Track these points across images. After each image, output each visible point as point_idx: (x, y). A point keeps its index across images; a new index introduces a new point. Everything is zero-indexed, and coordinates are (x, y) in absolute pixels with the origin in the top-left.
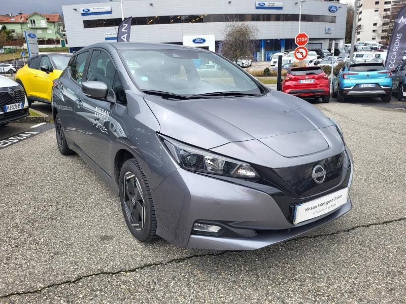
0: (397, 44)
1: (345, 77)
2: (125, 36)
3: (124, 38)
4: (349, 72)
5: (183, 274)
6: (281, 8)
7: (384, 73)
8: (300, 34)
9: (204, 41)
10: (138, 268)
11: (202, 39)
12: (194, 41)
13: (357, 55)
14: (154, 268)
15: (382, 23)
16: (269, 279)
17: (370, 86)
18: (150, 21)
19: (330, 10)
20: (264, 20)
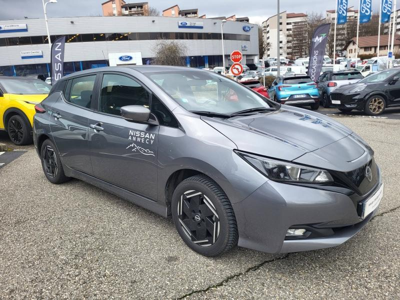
0: (315, 59)
1: (281, 89)
2: (59, 54)
3: (58, 57)
4: (284, 85)
5: (268, 280)
6: (202, 28)
7: (312, 84)
8: (235, 52)
9: (131, 58)
10: (223, 282)
11: (128, 57)
12: (121, 58)
13: (272, 69)
14: (238, 279)
15: (286, 41)
16: (342, 271)
17: (302, 96)
18: (71, 38)
19: (244, 29)
20: (187, 39)
